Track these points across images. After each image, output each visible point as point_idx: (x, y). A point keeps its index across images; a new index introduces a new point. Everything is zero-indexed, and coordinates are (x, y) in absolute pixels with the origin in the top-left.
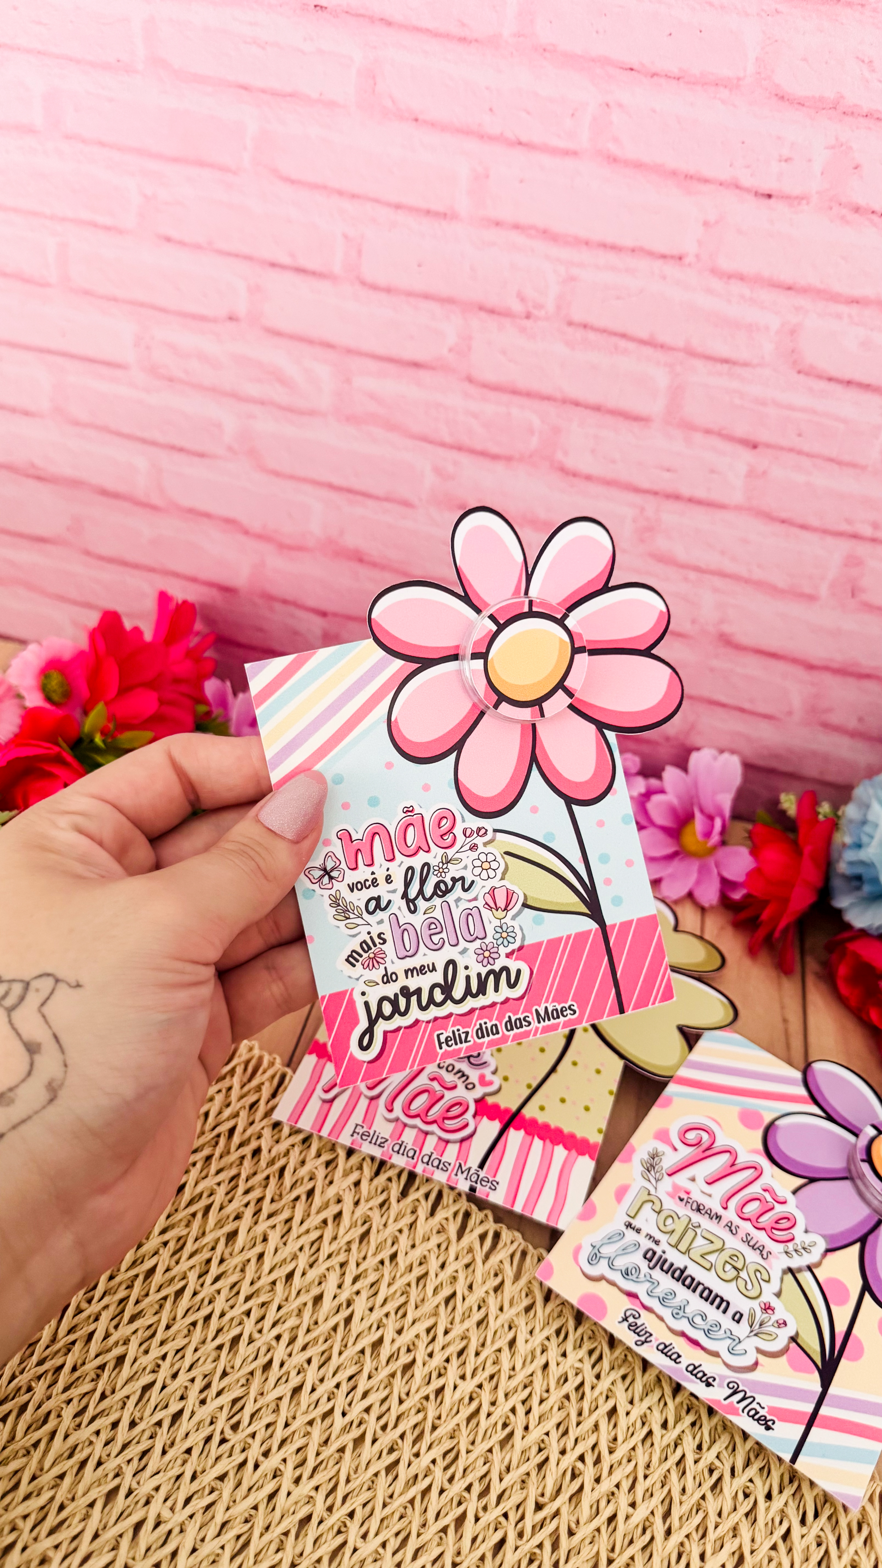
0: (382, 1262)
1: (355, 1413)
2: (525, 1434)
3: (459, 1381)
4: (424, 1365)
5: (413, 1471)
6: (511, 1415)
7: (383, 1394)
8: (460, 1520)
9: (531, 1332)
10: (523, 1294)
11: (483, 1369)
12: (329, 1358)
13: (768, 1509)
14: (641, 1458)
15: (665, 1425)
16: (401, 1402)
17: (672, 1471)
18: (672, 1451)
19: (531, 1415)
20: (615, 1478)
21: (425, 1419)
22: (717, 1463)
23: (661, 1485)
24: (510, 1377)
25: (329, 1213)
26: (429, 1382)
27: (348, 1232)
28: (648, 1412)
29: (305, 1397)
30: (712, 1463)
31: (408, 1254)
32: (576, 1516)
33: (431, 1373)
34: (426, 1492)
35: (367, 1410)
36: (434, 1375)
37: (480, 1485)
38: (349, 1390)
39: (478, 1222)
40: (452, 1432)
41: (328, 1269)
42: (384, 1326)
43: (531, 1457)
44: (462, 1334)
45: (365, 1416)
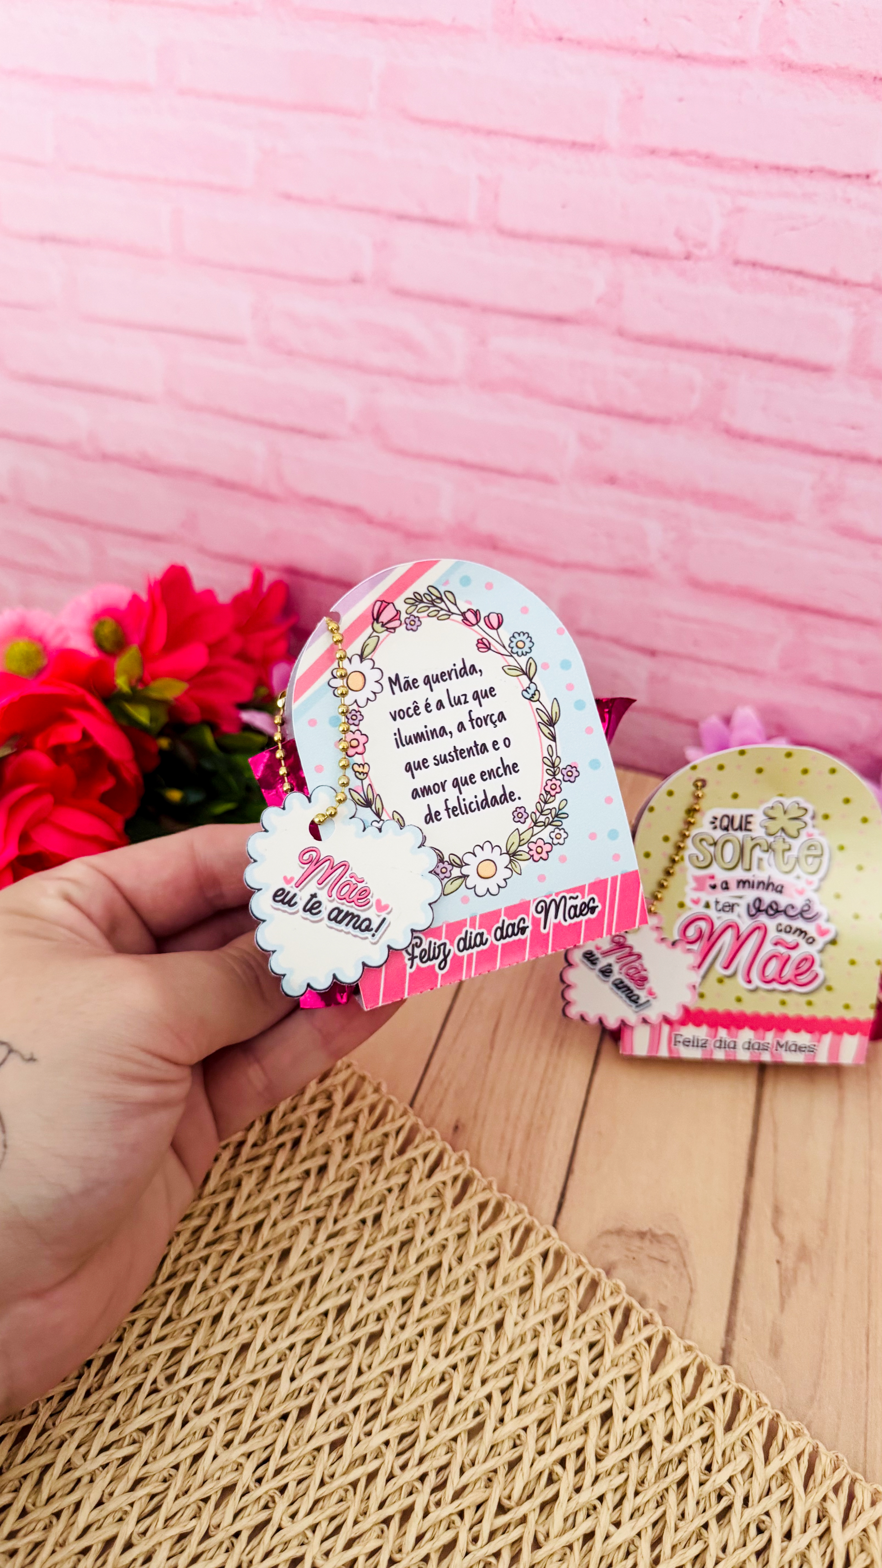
0: (364, 1221)
1: (304, 1380)
2: (498, 1425)
3: (430, 1359)
4: (392, 1336)
5: (360, 1450)
6: (486, 1404)
7: (342, 1362)
8: (406, 1514)
9: (524, 1316)
10: (522, 1272)
11: (462, 1349)
12: (286, 1318)
13: (783, 1550)
14: (634, 1470)
15: (669, 1438)
16: (360, 1372)
17: (670, 1490)
18: (674, 1468)
19: (508, 1406)
20: (599, 1489)
21: (384, 1395)
22: (728, 1487)
23: (656, 1505)
24: (490, 1361)
25: (313, 1164)
26: (397, 1356)
27: (332, 1187)
28: (651, 1419)
29: (252, 1356)
30: (721, 1488)
31: (394, 1215)
32: (546, 1527)
33: (399, 1346)
34: (372, 1477)
35: (321, 1378)
36: (403, 1349)
37: (437, 1478)
38: (304, 1354)
39: (479, 1188)
40: (415, 1414)
41: (302, 1222)
42: (355, 1289)
43: (502, 1454)
44: (443, 1308)
45: (317, 1384)
